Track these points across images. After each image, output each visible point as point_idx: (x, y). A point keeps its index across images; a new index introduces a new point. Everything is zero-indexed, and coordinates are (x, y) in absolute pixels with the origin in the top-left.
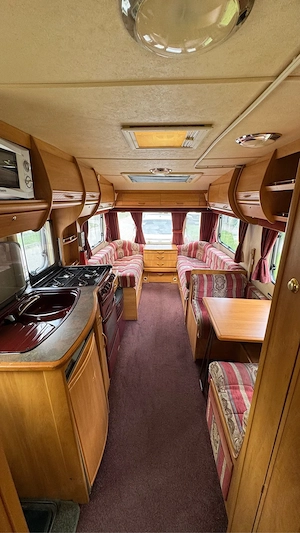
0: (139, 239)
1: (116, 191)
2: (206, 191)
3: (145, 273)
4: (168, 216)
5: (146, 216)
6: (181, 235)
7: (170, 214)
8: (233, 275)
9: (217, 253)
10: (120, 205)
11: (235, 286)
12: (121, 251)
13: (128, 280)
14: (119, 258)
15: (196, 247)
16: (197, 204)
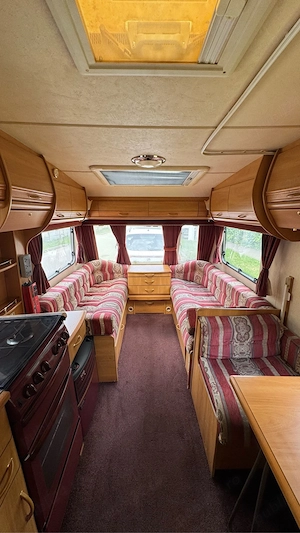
0: (123, 258)
1: (90, 198)
2: (207, 199)
3: (130, 302)
4: (158, 230)
5: (131, 230)
6: (174, 254)
7: (161, 227)
8: (260, 318)
9: (224, 277)
10: (95, 215)
11: (266, 336)
12: (99, 274)
13: (102, 324)
14: (96, 284)
15: (194, 267)
16: (195, 214)
